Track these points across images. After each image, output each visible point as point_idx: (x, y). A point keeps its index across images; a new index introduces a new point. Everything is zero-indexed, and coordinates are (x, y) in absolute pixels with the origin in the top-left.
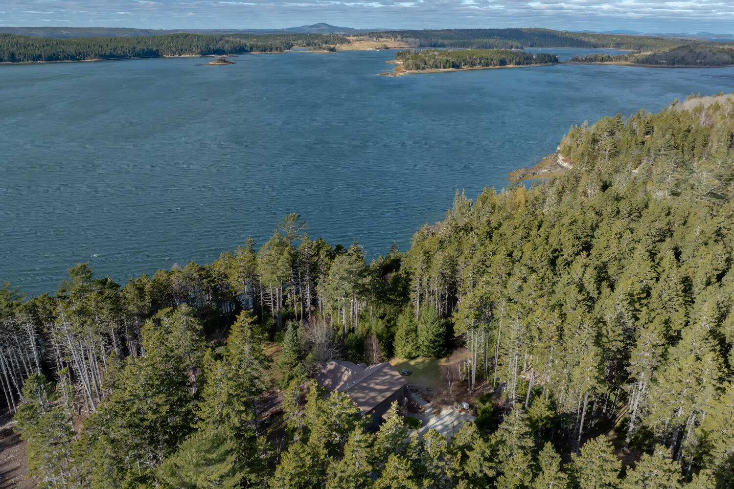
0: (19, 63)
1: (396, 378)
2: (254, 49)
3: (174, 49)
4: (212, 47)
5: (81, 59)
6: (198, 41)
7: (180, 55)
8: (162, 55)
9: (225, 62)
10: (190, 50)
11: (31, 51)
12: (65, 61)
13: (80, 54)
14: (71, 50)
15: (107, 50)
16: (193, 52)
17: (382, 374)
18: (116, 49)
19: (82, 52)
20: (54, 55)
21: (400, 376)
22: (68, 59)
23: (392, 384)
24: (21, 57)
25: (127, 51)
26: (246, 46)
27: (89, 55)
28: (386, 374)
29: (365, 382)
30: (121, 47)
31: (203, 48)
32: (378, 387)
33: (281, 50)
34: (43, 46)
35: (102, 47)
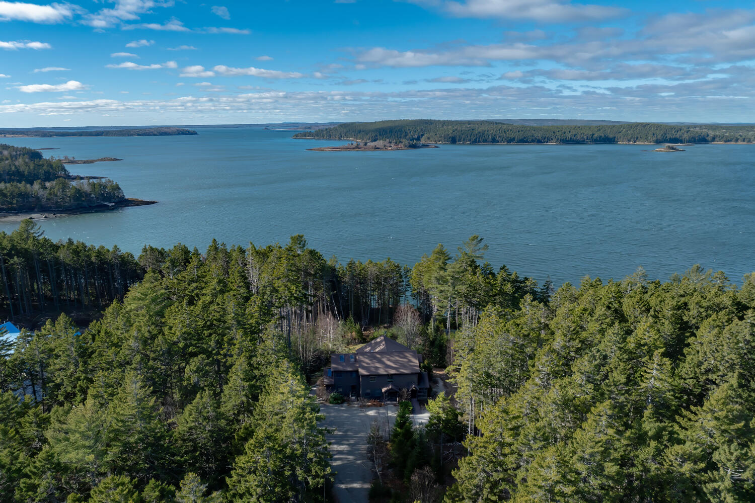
0: (497, 144)
1: (412, 364)
2: (717, 139)
3: (629, 137)
4: (668, 136)
5: (544, 142)
6: (656, 130)
7: (635, 142)
8: (617, 142)
9: (673, 149)
10: (646, 138)
13: (545, 138)
14: (538, 135)
15: (568, 136)
16: (647, 140)
17: (401, 355)
18: (576, 135)
19: (547, 136)
20: (525, 138)
21: (418, 365)
22: (535, 142)
24: (500, 139)
25: (585, 137)
26: (708, 136)
27: (552, 139)
28: (405, 357)
29: (379, 355)
30: (582, 134)
31: (659, 137)
32: (389, 363)
33: (749, 141)
34: (519, 132)
35: (565, 133)
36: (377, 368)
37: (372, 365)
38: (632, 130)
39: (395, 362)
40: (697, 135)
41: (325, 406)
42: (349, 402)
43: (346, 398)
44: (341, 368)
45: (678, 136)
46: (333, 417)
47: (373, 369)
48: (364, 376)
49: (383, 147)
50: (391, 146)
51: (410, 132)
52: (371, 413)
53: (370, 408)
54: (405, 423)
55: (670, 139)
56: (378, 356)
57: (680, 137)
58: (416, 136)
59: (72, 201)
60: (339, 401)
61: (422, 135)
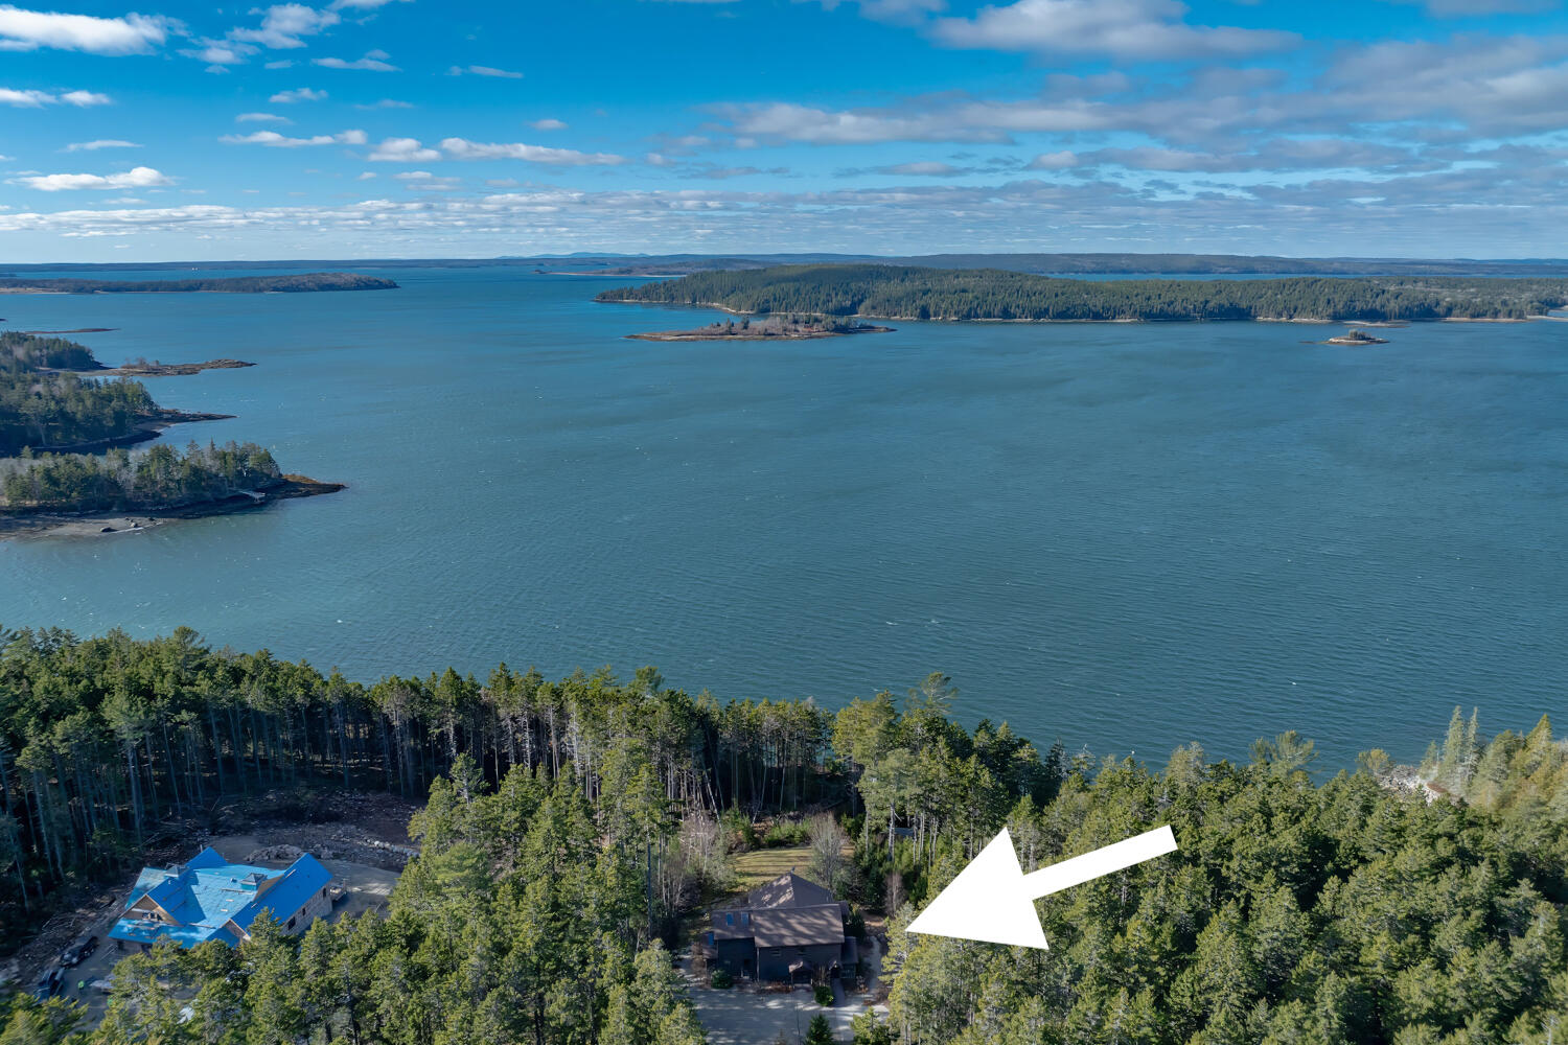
0: (1012, 321)
1: (834, 929)
3: (1280, 307)
4: (1359, 306)
5: (1108, 318)
6: (1334, 292)
7: (1291, 317)
8: (1255, 317)
9: (1364, 339)
10: (1313, 311)
11: (1037, 303)
12: (1083, 320)
13: (1109, 310)
14: (1097, 302)
15: (1156, 305)
16: (1315, 312)
17: (817, 914)
18: (1172, 303)
19: (1113, 306)
20: (1068, 309)
21: (842, 930)
22: (1088, 317)
23: (821, 932)
24: (1019, 311)
25: (1191, 305)
26: (1441, 304)
27: (1123, 312)
28: (822, 917)
29: (785, 913)
30: (1183, 301)
31: (1340, 306)
32: (801, 928)
33: (1521, 316)
34: (1056, 295)
35: (1149, 299)
36: (782, 936)
37: (775, 932)
38: (1286, 292)
39: (809, 926)
40: (1416, 303)
41: (706, 992)
42: (742, 985)
43: (735, 978)
44: (728, 935)
45: (1378, 305)
46: (720, 1011)
47: (776, 939)
48: (762, 949)
49: (780, 332)
50: (796, 331)
51: (837, 294)
52: (773, 1004)
53: (770, 994)
54: (821, 1034)
55: (1362, 311)
56: (783, 915)
57: (1383, 306)
58: (848, 303)
59: (184, 490)
60: (725, 983)
61: (861, 301)
